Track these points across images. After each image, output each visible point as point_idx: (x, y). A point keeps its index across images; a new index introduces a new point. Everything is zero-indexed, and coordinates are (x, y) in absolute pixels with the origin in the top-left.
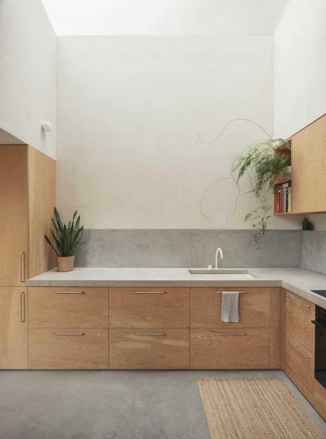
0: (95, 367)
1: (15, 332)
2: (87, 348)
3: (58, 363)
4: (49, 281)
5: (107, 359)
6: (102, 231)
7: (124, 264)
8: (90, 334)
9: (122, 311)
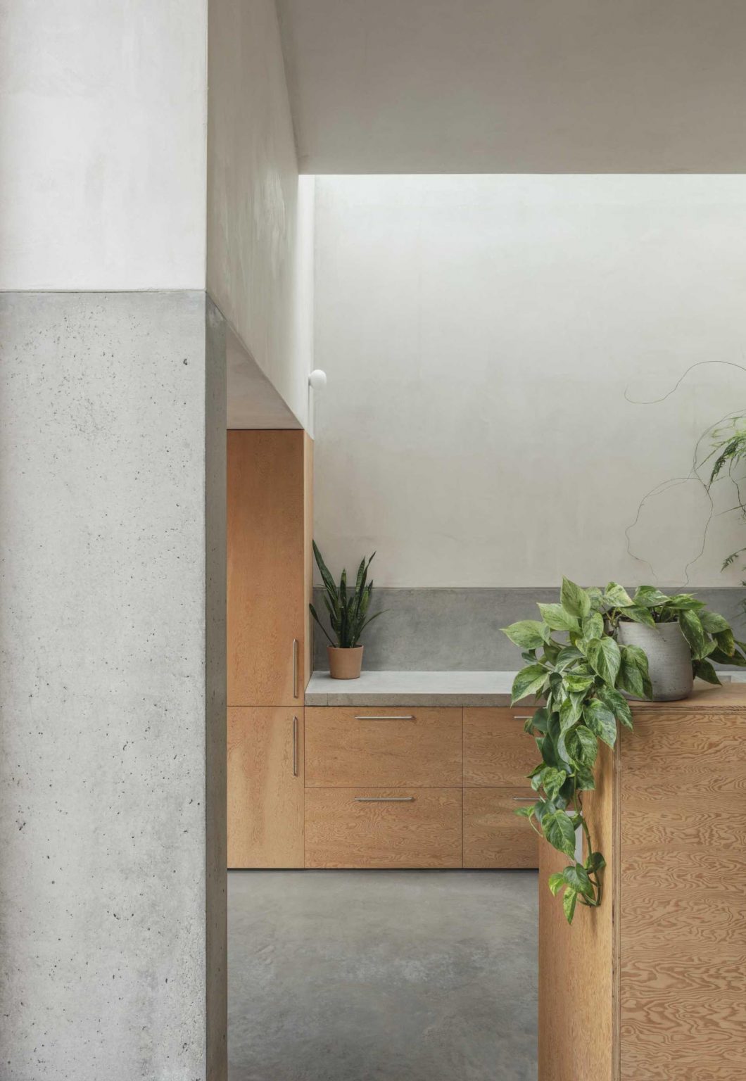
0: (436, 863)
1: (278, 795)
2: (419, 827)
3: (363, 857)
4: (348, 696)
5: (460, 847)
6: (412, 592)
7: (460, 663)
8: (426, 798)
9: (489, 754)
